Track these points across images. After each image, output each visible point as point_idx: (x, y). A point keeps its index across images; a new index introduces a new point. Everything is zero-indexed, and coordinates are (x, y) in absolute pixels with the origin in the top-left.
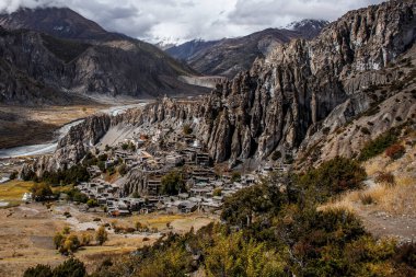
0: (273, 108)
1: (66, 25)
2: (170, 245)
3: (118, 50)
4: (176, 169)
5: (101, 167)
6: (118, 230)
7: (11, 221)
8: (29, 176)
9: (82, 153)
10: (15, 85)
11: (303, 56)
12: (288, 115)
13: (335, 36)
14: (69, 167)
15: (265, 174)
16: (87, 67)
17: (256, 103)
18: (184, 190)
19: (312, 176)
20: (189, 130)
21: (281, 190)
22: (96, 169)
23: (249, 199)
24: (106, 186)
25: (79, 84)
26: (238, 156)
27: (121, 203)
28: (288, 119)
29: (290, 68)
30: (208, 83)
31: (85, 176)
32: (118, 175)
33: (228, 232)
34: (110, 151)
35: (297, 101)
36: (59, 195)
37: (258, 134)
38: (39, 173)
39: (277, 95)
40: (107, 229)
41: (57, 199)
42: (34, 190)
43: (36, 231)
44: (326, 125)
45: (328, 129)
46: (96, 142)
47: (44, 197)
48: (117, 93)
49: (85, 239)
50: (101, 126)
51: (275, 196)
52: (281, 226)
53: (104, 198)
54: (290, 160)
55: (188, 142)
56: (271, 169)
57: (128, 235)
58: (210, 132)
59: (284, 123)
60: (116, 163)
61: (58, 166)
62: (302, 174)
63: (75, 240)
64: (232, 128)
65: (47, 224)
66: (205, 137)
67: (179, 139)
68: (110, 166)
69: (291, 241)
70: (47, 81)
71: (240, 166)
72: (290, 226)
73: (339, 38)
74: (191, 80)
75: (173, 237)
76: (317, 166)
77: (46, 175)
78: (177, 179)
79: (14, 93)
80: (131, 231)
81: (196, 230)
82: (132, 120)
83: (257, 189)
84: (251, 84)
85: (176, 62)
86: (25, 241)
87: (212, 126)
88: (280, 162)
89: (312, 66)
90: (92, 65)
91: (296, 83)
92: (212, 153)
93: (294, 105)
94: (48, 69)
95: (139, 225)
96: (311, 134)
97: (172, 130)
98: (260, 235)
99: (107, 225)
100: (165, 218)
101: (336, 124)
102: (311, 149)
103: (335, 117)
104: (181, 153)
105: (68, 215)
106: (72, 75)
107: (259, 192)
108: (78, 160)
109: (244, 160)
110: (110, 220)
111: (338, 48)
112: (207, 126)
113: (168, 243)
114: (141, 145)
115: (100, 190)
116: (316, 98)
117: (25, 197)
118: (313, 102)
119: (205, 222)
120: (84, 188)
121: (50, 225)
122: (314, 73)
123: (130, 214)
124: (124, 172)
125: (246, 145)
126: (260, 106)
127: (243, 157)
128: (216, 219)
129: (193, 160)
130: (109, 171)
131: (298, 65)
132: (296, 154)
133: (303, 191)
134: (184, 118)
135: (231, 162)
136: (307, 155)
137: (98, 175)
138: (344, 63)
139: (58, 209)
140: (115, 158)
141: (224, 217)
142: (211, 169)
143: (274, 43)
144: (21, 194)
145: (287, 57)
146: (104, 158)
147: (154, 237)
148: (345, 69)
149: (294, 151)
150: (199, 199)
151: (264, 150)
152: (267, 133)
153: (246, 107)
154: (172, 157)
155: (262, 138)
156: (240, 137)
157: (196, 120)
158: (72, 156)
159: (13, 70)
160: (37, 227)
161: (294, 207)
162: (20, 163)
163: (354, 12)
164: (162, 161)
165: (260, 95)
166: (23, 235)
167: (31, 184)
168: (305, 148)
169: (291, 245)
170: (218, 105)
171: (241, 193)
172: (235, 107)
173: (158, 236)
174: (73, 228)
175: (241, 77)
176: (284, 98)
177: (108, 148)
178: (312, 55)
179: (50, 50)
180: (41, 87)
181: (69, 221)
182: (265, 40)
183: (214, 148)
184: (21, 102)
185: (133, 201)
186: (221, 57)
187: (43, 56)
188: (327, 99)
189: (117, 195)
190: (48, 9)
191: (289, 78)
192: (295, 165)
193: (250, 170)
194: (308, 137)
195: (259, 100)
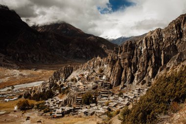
0: (143, 59)
4: (93, 91)
5: (60, 91)
8: (27, 96)
11: (160, 36)
12: (150, 62)
13: (174, 26)
14: (46, 91)
17: (135, 56)
20: (102, 71)
22: (57, 92)
26: (125, 83)
28: (150, 64)
29: (151, 39)
34: (66, 83)
35: (155, 55)
37: (135, 72)
38: (32, 95)
39: (144, 52)
41: (32, 108)
44: (167, 66)
45: (169, 68)
54: (150, 84)
55: (100, 77)
56: (140, 90)
58: (111, 71)
59: (147, 66)
60: (67, 88)
61: (41, 91)
64: (122, 69)
66: (109, 74)
67: (96, 75)
68: (64, 89)
71: (125, 88)
73: (176, 27)
77: (35, 96)
82: (83, 68)
84: (133, 47)
87: (112, 68)
88: (145, 85)
91: (154, 46)
93: (153, 57)
96: (161, 71)
97: (94, 71)
101: (172, 65)
103: (172, 62)
104: (96, 82)
108: (50, 87)
109: (127, 85)
111: (175, 32)
112: (110, 68)
114: (79, 79)
116: (164, 53)
117: (15, 108)
118: (162, 55)
125: (129, 77)
126: (137, 58)
129: (102, 86)
132: (153, 81)
134: (100, 65)
135: (121, 86)
137: (58, 94)
138: (178, 38)
140: (67, 86)
142: (111, 90)
146: (62, 86)
148: (178, 41)
149: (152, 80)
151: (137, 80)
152: (139, 71)
153: (130, 59)
155: (137, 74)
156: (126, 73)
157: (105, 66)
158: (48, 85)
163: (183, 15)
165: (137, 52)
168: (157, 78)
170: (116, 58)
172: (124, 59)
176: (148, 54)
178: (164, 36)
183: (113, 79)
188: (169, 54)
191: (150, 43)
193: (130, 90)
194: (159, 72)
195: (136, 55)
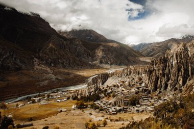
0: (174, 70)
1: (91, 36)
2: (133, 126)
3: (112, 47)
4: (135, 95)
5: (105, 94)
6: (111, 120)
7: (67, 117)
8: (75, 98)
9: (97, 89)
10: (70, 61)
11: (186, 49)
12: (180, 73)
14: (92, 94)
15: (171, 96)
16: (100, 53)
17: (167, 68)
18: (139, 104)
19: (190, 98)
20: (140, 79)
21: (178, 103)
22: (103, 95)
23: (165, 107)
24: (107, 102)
25: (96, 60)
26: (160, 89)
27: (113, 109)
28: (180, 75)
29: (181, 54)
30: (148, 60)
31: (98, 98)
32: (111, 98)
33: (157, 121)
34: (109, 88)
35: (184, 67)
36: (87, 106)
37: (168, 80)
38: (79, 97)
39: (175, 65)
40: (107, 120)
41: (86, 107)
42: (77, 104)
43: (77, 121)
46: (103, 84)
47: (81, 107)
48: (111, 64)
49: (98, 124)
50: (105, 77)
51: (175, 105)
52: (178, 118)
53: (106, 107)
54: (181, 91)
55: (140, 84)
56: (173, 95)
57: (116, 122)
58: (149, 80)
59: (178, 76)
60: (111, 93)
61: (87, 94)
62: (186, 97)
63: (94, 125)
64: (158, 78)
65: (82, 118)
66: (147, 82)
67: (136, 83)
68: (108, 94)
69: (182, 124)
70: (83, 59)
71: (161, 94)
72: (181, 118)
74: (142, 59)
75: (134, 123)
76: (192, 93)
77: (82, 98)
78: (136, 99)
79: (69, 64)
80: (117, 120)
81: (143, 120)
82: (117, 75)
83: (168, 103)
84: (165, 60)
85: (135, 52)
86: (73, 125)
87: (150, 77)
88: (177, 91)
89: (189, 53)
90: (101, 53)
91: (183, 60)
92: (150, 88)
93: (182, 69)
94: (83, 54)
95: (120, 118)
96: (189, 80)
97: (133, 79)
98: (169, 122)
99: (107, 118)
100: (131, 115)
102: (189, 87)
104: (137, 88)
105: (91, 114)
106: (93, 57)
107: (169, 104)
108: (95, 91)
109: (163, 91)
110: (108, 116)
112: (148, 77)
113: (132, 126)
114: (121, 85)
115: (104, 104)
117: (73, 107)
118: (190, 67)
119: (147, 117)
120: (97, 103)
121: (84, 118)
122: (190, 56)
123: (116, 114)
124: (114, 96)
125: (163, 85)
126: (169, 69)
127: (162, 90)
128: (152, 115)
129: (142, 91)
130: (108, 96)
131: (184, 53)
132: (184, 89)
133: (187, 104)
134: (139, 74)
135: (157, 92)
136: (188, 89)
137: (104, 97)
139: (87, 112)
140: (111, 91)
141: (155, 114)
142: (149, 95)
143: (174, 44)
144: (72, 106)
145: (179, 50)
146: (106, 90)
147: (126, 123)
149: (183, 87)
150: (144, 107)
151: (170, 87)
152: (172, 80)
153: (163, 70)
154: (134, 90)
155: (170, 82)
156: (161, 82)
157: (143, 75)
158: (93, 90)
159: (69, 54)
160: (78, 120)
161: (183, 110)
162: (71, 93)
164: (129, 92)
165: (169, 65)
166: (72, 123)
167: (76, 101)
168: (187, 86)
169: (182, 126)
170: (152, 69)
171: (162, 104)
172: (159, 70)
173: (128, 123)
174: (93, 120)
175: (161, 58)
176: (178, 66)
177: (107, 86)
178: (189, 49)
179: (85, 46)
180: (80, 62)
181: (92, 116)
182: (171, 43)
183: (150, 86)
184: (72, 67)
185: (118, 108)
186: (153, 49)
187: (81, 49)
189: (111, 106)
190: (84, 30)
191: (180, 58)
192: (183, 93)
193: (165, 95)
194: (188, 82)
195: (169, 67)
